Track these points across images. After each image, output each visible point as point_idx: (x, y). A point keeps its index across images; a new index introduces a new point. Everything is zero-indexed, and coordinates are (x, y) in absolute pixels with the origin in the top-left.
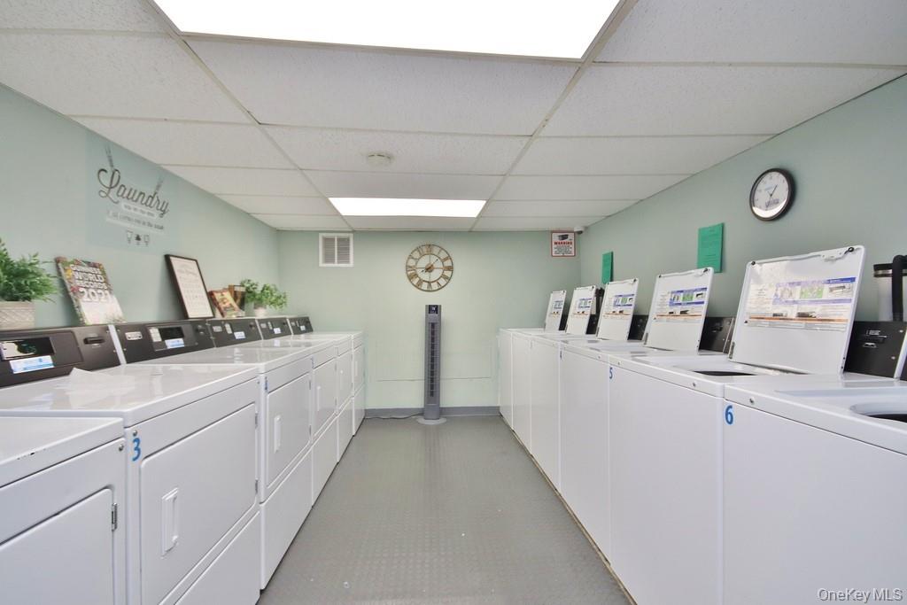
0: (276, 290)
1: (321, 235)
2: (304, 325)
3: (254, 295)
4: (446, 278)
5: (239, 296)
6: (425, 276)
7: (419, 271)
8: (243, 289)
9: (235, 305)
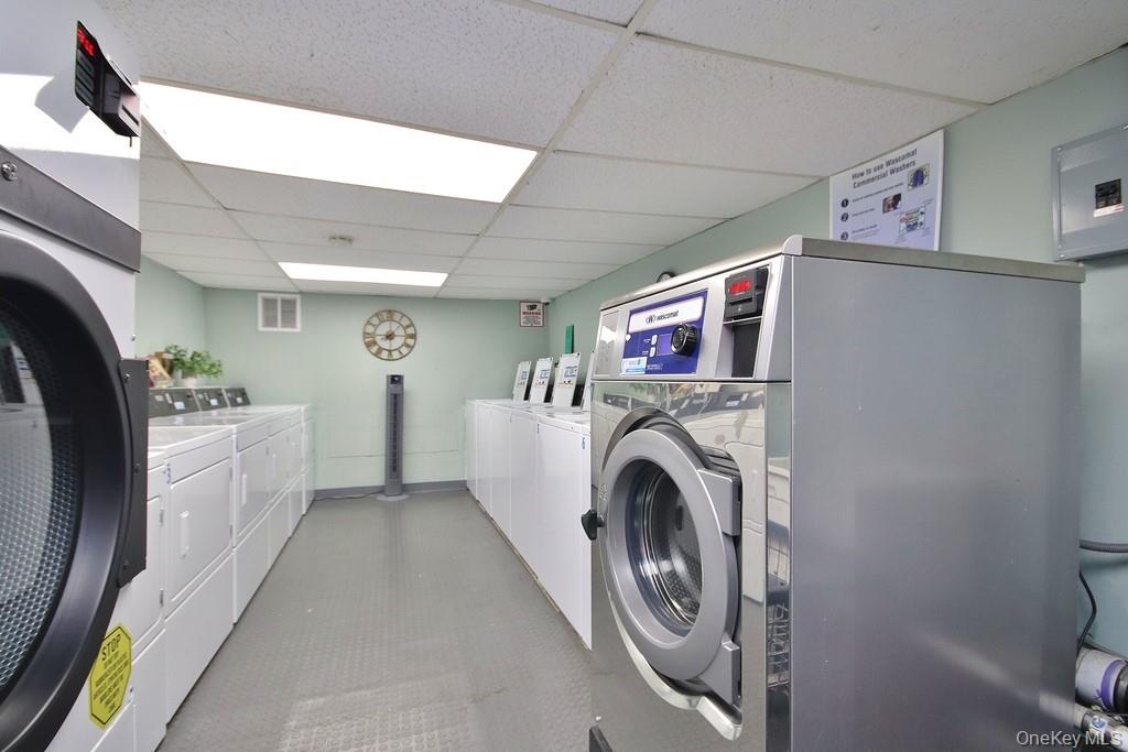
0: (208, 356)
1: (260, 295)
2: (240, 397)
3: (183, 363)
4: (408, 346)
5: (168, 364)
6: (385, 344)
7: (378, 339)
8: (171, 357)
9: (166, 374)
